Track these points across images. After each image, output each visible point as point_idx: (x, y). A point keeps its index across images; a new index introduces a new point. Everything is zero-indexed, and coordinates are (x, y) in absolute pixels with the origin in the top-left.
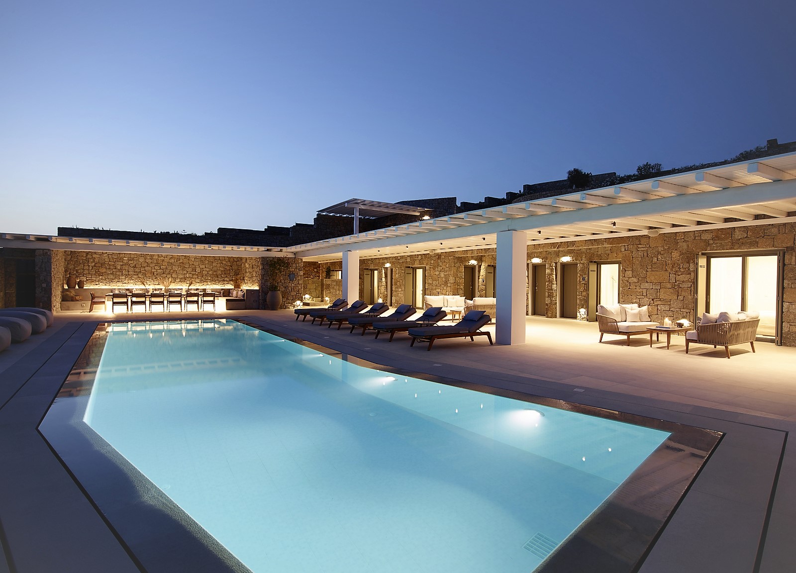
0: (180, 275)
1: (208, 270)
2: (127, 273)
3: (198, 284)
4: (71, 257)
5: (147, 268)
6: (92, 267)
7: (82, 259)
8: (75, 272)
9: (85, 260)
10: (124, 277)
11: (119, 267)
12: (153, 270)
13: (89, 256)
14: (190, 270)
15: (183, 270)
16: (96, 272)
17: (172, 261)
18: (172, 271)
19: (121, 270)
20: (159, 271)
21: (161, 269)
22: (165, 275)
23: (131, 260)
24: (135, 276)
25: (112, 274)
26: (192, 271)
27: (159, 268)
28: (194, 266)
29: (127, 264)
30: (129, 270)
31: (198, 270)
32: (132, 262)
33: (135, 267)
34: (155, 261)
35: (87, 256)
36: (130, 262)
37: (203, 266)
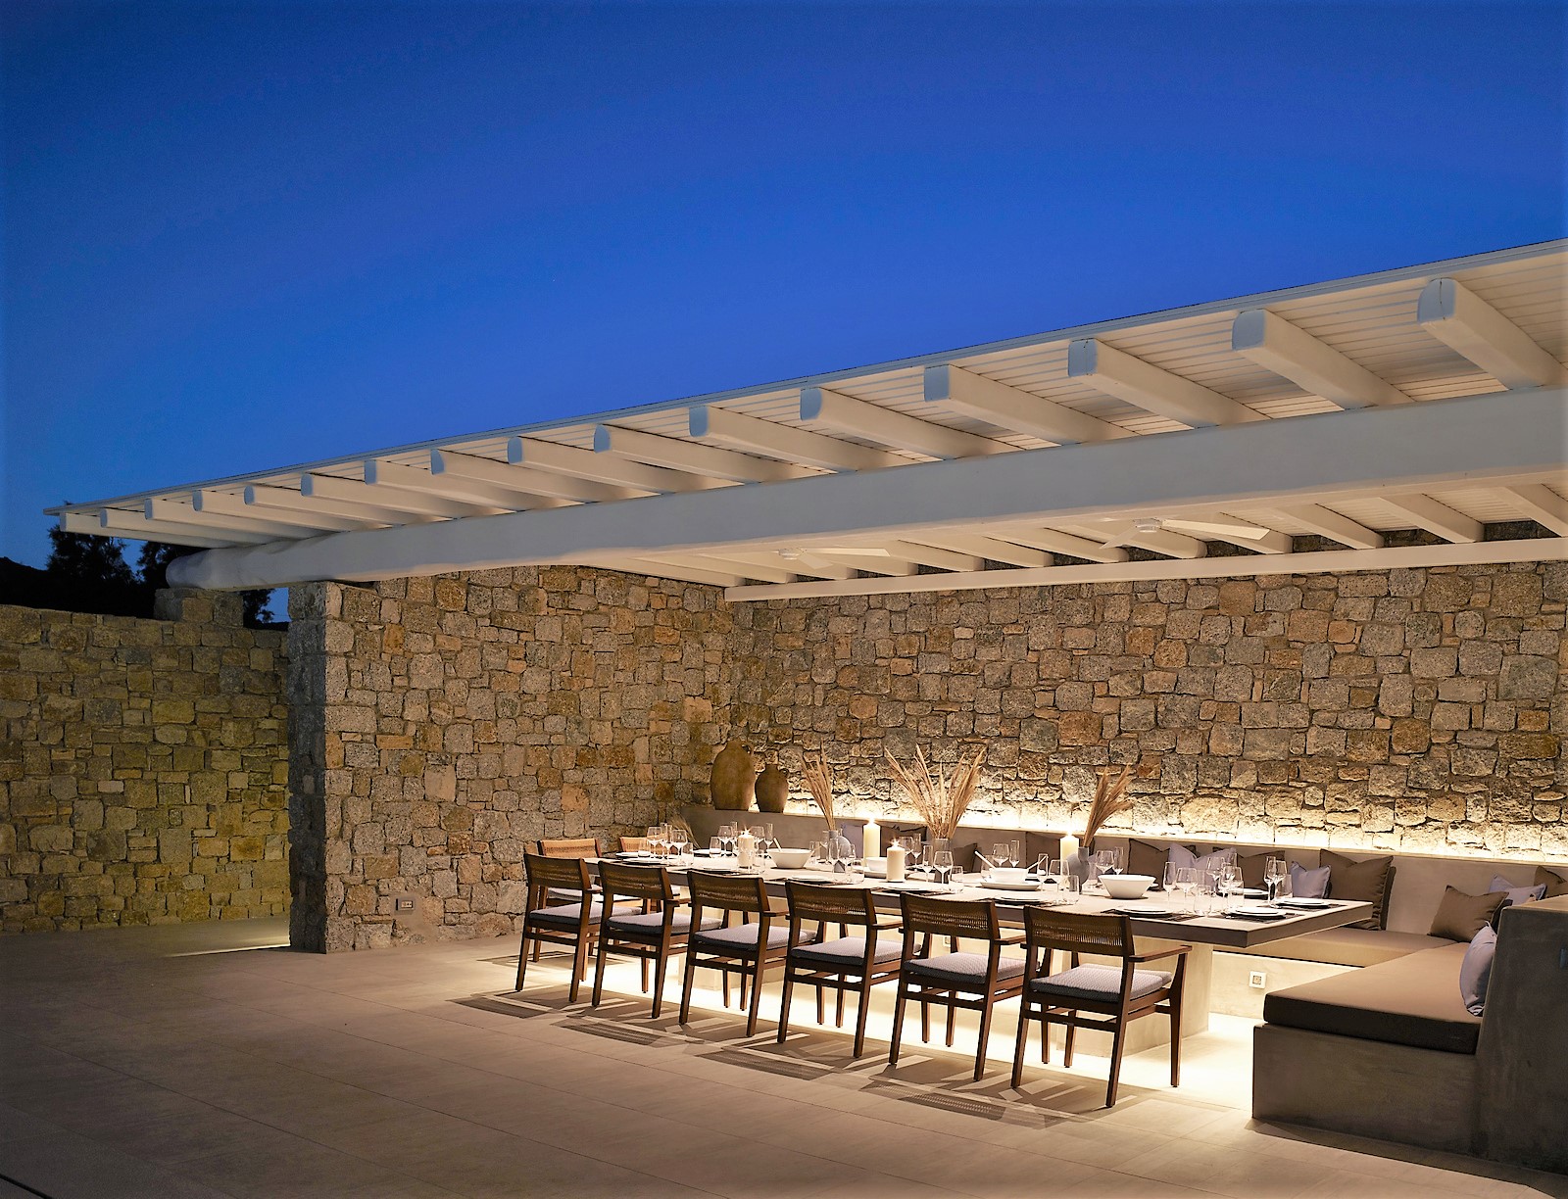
0: (1260, 739)
1: (1472, 692)
2: (966, 726)
3: (1384, 818)
4: (756, 639)
5: (1070, 693)
6: (826, 692)
7: (793, 649)
8: (764, 723)
9: (804, 654)
10: (949, 753)
11: (932, 689)
12: (1101, 706)
13: (816, 632)
14: (1331, 696)
15: (1283, 700)
16: (839, 720)
17: (1218, 628)
18: (1209, 709)
19: (939, 710)
20: (1129, 708)
21: (1142, 693)
22: (1160, 742)
23: (988, 642)
24: (1004, 749)
25: (901, 730)
26: (1350, 707)
27: (1130, 691)
28: (1365, 666)
29: (967, 669)
30: (981, 707)
31: (1396, 697)
32: (994, 653)
33: (1005, 686)
34: (1114, 640)
35: (807, 627)
36: (987, 654)
37: (1437, 665)
